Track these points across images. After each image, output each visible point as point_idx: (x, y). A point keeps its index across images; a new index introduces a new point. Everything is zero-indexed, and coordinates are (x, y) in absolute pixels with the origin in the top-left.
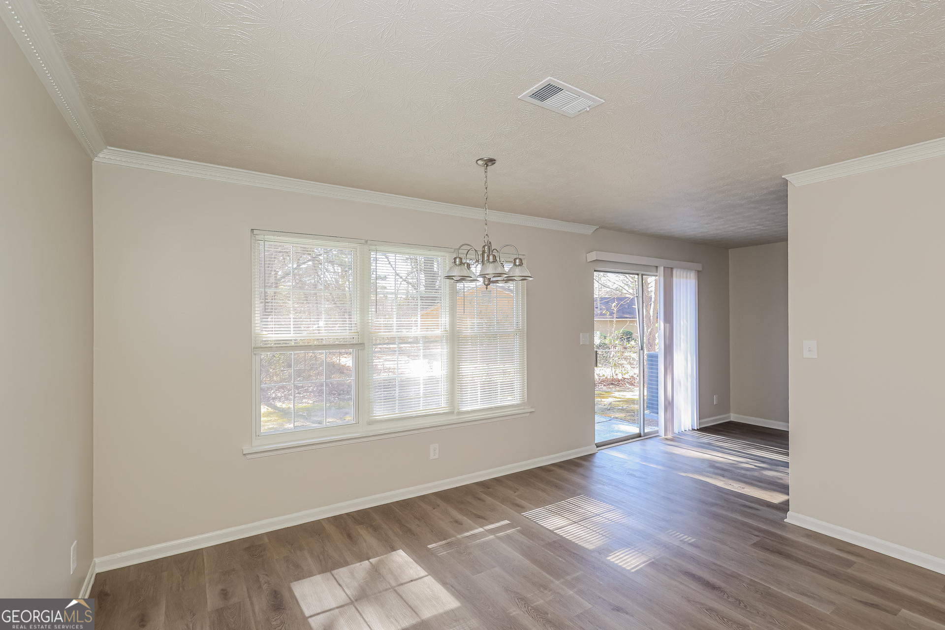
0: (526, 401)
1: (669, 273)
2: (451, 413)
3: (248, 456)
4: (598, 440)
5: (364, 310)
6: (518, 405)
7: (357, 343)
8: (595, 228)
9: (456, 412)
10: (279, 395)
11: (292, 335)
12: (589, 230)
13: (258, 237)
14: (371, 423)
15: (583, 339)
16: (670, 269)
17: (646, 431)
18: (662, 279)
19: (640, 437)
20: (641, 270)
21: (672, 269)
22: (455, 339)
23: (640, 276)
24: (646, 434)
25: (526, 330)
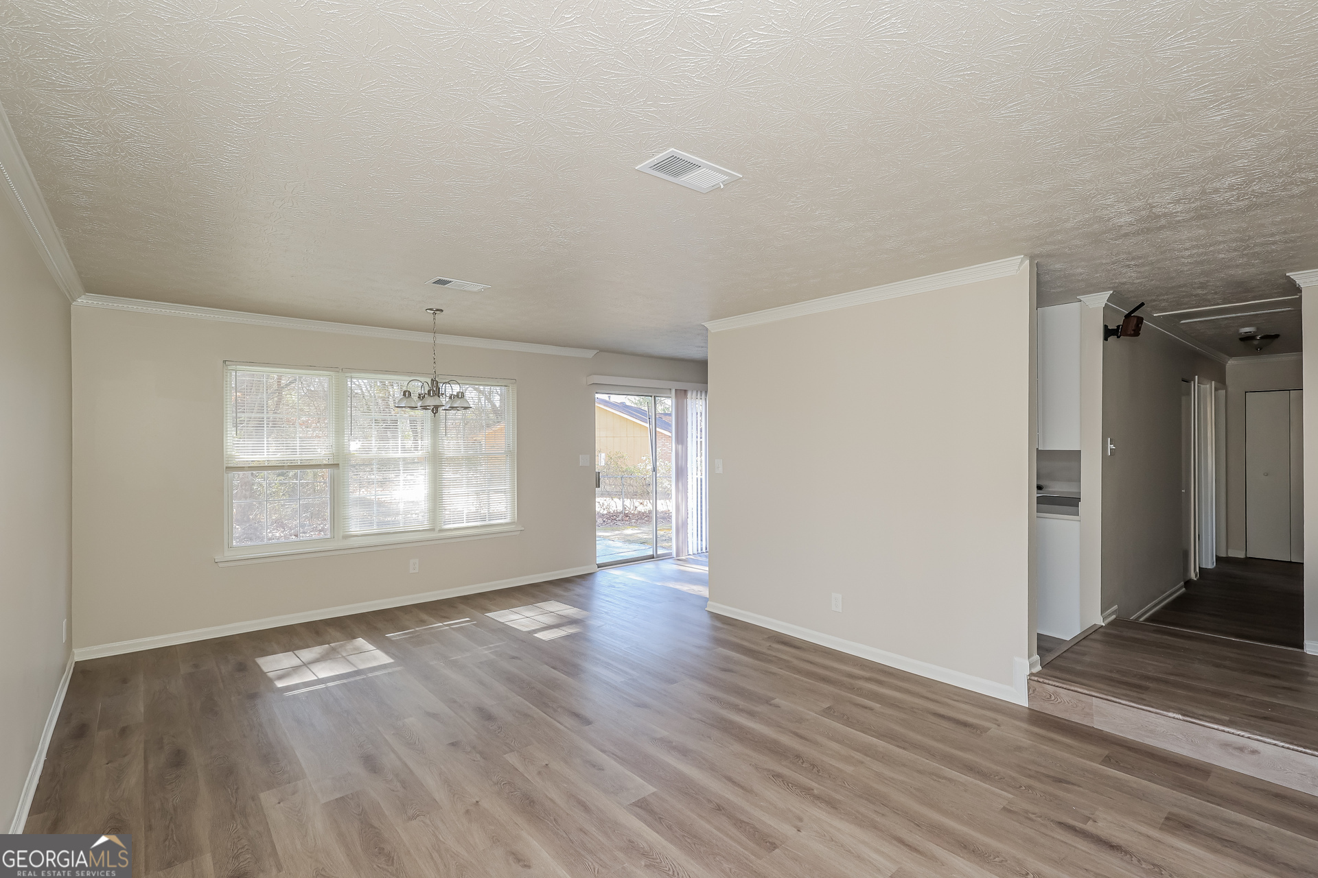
0: (516, 520)
1: (681, 394)
2: (432, 530)
3: (220, 565)
4: (599, 561)
5: (339, 432)
6: (506, 524)
7: (332, 463)
8: (596, 352)
9: (437, 529)
10: (278, 535)
11: (265, 456)
12: (590, 354)
13: (230, 368)
14: (346, 537)
15: (583, 460)
16: (683, 392)
17: (658, 553)
18: (674, 400)
19: (653, 558)
20: (653, 393)
21: (685, 391)
22: (436, 460)
23: (653, 398)
24: (658, 556)
25: (516, 451)
